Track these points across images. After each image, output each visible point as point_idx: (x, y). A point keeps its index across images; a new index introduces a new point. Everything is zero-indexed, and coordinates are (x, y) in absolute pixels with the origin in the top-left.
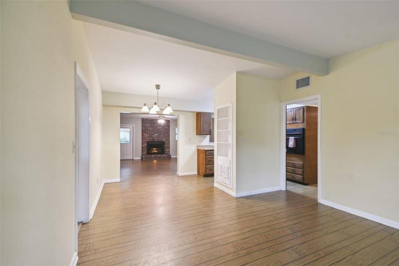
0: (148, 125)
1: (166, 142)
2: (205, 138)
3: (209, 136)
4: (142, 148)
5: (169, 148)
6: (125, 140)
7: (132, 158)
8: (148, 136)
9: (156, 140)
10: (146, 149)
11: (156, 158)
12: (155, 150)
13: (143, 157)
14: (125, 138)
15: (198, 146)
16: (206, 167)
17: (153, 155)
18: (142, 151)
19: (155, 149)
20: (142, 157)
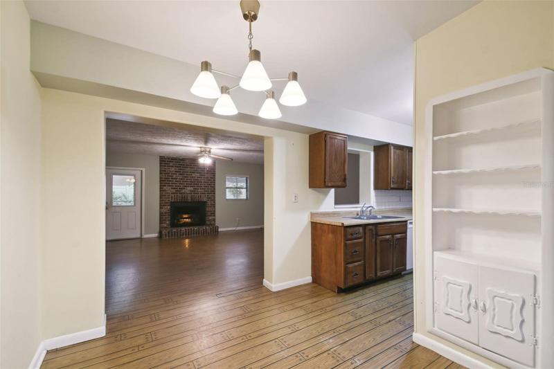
0: (173, 169)
1: (209, 203)
2: (326, 194)
3: (333, 190)
4: (161, 214)
5: (214, 214)
6: (123, 199)
7: (139, 236)
8: (174, 191)
9: (189, 198)
10: (168, 217)
11: (188, 235)
12: (186, 219)
13: (163, 233)
14: (124, 195)
15: (312, 215)
16: (346, 269)
17: (183, 229)
18: (161, 222)
19: (186, 216)
20: (160, 233)
